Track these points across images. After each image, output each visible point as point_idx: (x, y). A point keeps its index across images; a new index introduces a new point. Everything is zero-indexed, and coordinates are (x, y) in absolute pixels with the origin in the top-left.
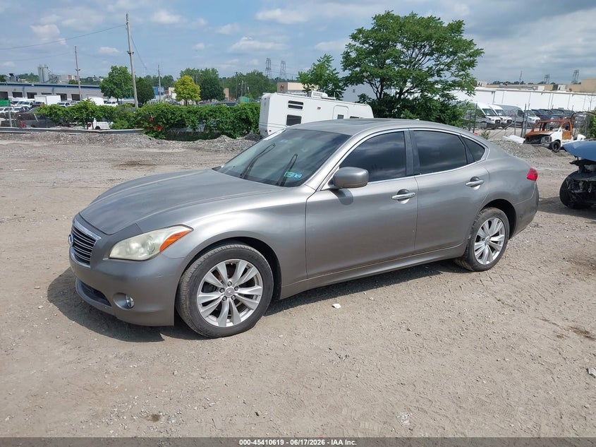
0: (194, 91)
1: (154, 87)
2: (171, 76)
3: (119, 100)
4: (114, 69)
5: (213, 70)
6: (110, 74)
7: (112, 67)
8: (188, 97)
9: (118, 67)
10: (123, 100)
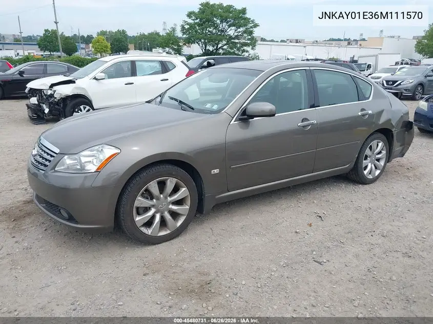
0: (106, 47)
1: (77, 44)
2: (92, 35)
3: (52, 53)
4: (46, 31)
5: (123, 30)
6: (44, 34)
7: (45, 30)
8: (102, 51)
9: (50, 30)
10: (54, 53)
